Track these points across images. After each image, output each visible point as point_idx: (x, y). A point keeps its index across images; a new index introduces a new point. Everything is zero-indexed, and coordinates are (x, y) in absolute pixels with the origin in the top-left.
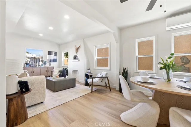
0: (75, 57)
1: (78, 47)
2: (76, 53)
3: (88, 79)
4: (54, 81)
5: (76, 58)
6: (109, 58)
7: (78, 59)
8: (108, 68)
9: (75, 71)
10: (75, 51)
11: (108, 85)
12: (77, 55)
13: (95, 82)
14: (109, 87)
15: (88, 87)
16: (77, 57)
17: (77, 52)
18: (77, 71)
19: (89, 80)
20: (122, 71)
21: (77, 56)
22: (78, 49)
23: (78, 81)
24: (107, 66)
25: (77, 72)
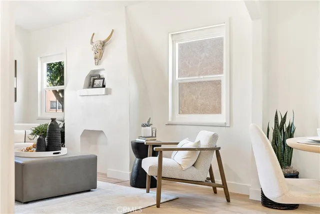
0: (94, 81)
1: (104, 38)
2: (97, 64)
3: (144, 161)
4: (21, 162)
5: (97, 82)
6: (223, 77)
7: (104, 86)
8: (221, 118)
9: (91, 135)
10: (93, 56)
11: (218, 181)
12: (98, 71)
13: (172, 168)
14: (224, 185)
15: (144, 191)
16: (100, 78)
17: (98, 59)
18: (100, 132)
19: (149, 163)
20: (272, 126)
21: (102, 74)
22: (103, 44)
23: (106, 175)
24: (217, 110)
25: (101, 139)
